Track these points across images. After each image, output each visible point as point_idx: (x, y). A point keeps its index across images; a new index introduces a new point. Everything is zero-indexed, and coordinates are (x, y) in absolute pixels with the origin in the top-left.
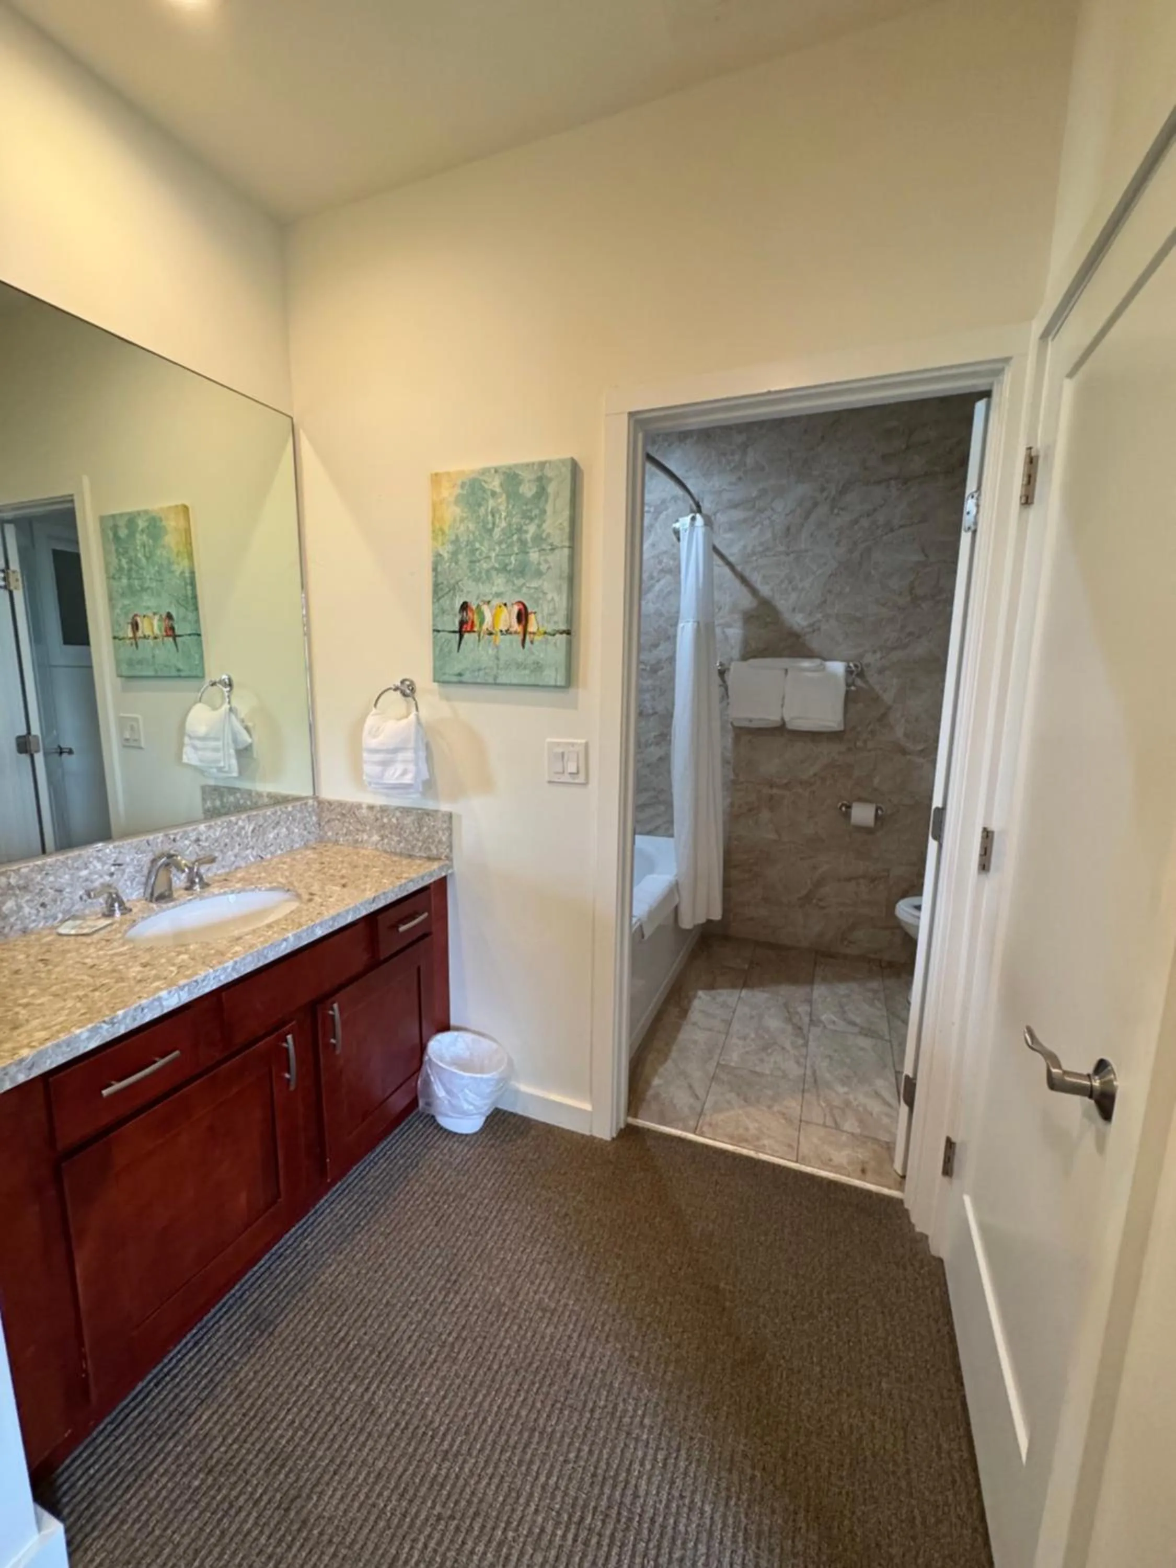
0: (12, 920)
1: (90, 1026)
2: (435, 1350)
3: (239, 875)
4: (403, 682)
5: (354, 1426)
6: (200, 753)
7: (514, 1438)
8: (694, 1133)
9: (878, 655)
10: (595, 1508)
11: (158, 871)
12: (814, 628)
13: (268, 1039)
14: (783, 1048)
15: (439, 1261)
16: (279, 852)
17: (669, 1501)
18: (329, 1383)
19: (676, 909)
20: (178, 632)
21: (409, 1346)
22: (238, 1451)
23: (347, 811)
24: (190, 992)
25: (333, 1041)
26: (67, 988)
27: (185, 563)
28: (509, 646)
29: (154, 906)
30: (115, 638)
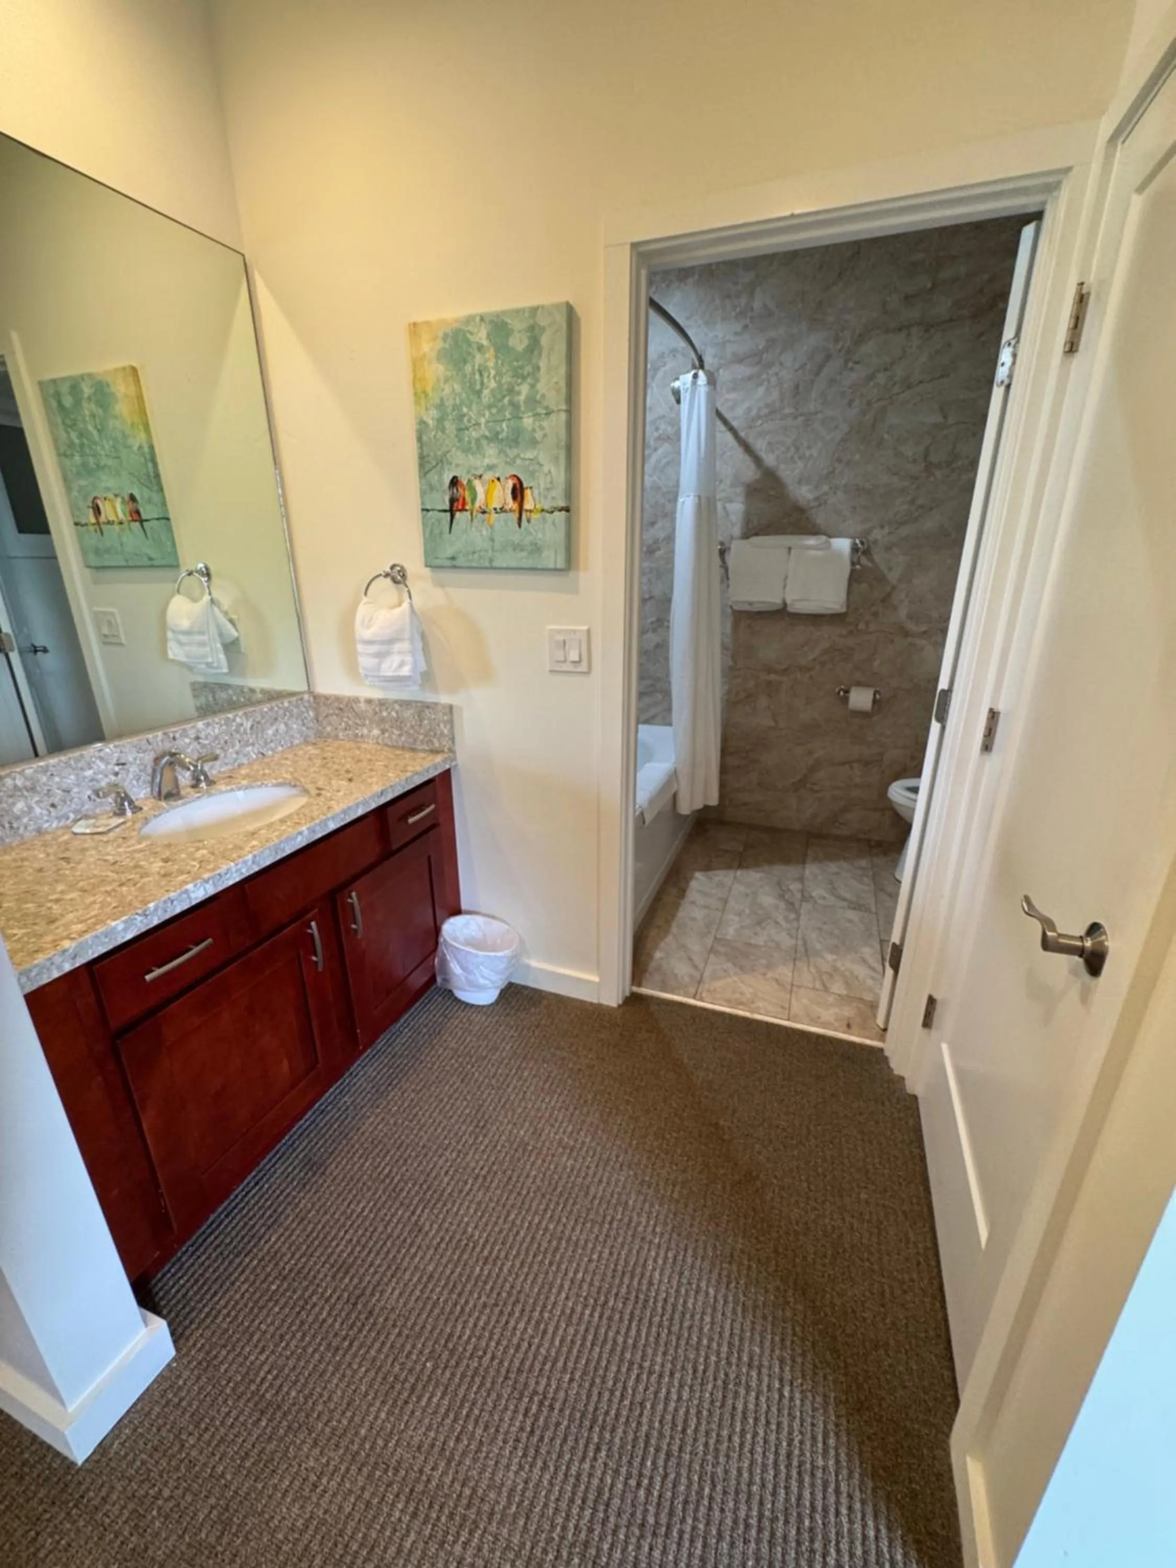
0: (25, 820)
1: (124, 918)
2: (470, 1181)
3: (243, 772)
4: (392, 567)
5: (405, 1240)
6: (187, 648)
7: (545, 1245)
8: (694, 997)
9: (886, 530)
10: (617, 1295)
11: (162, 769)
12: (820, 501)
13: (294, 925)
14: (777, 923)
15: (467, 1111)
16: (280, 748)
17: (679, 1287)
18: (379, 1210)
19: (675, 796)
20: (144, 516)
21: (446, 1180)
22: (306, 1263)
23: (344, 706)
24: (215, 885)
25: (354, 926)
26: (94, 884)
27: (143, 435)
28: (504, 525)
29: (163, 804)
30: (76, 524)
